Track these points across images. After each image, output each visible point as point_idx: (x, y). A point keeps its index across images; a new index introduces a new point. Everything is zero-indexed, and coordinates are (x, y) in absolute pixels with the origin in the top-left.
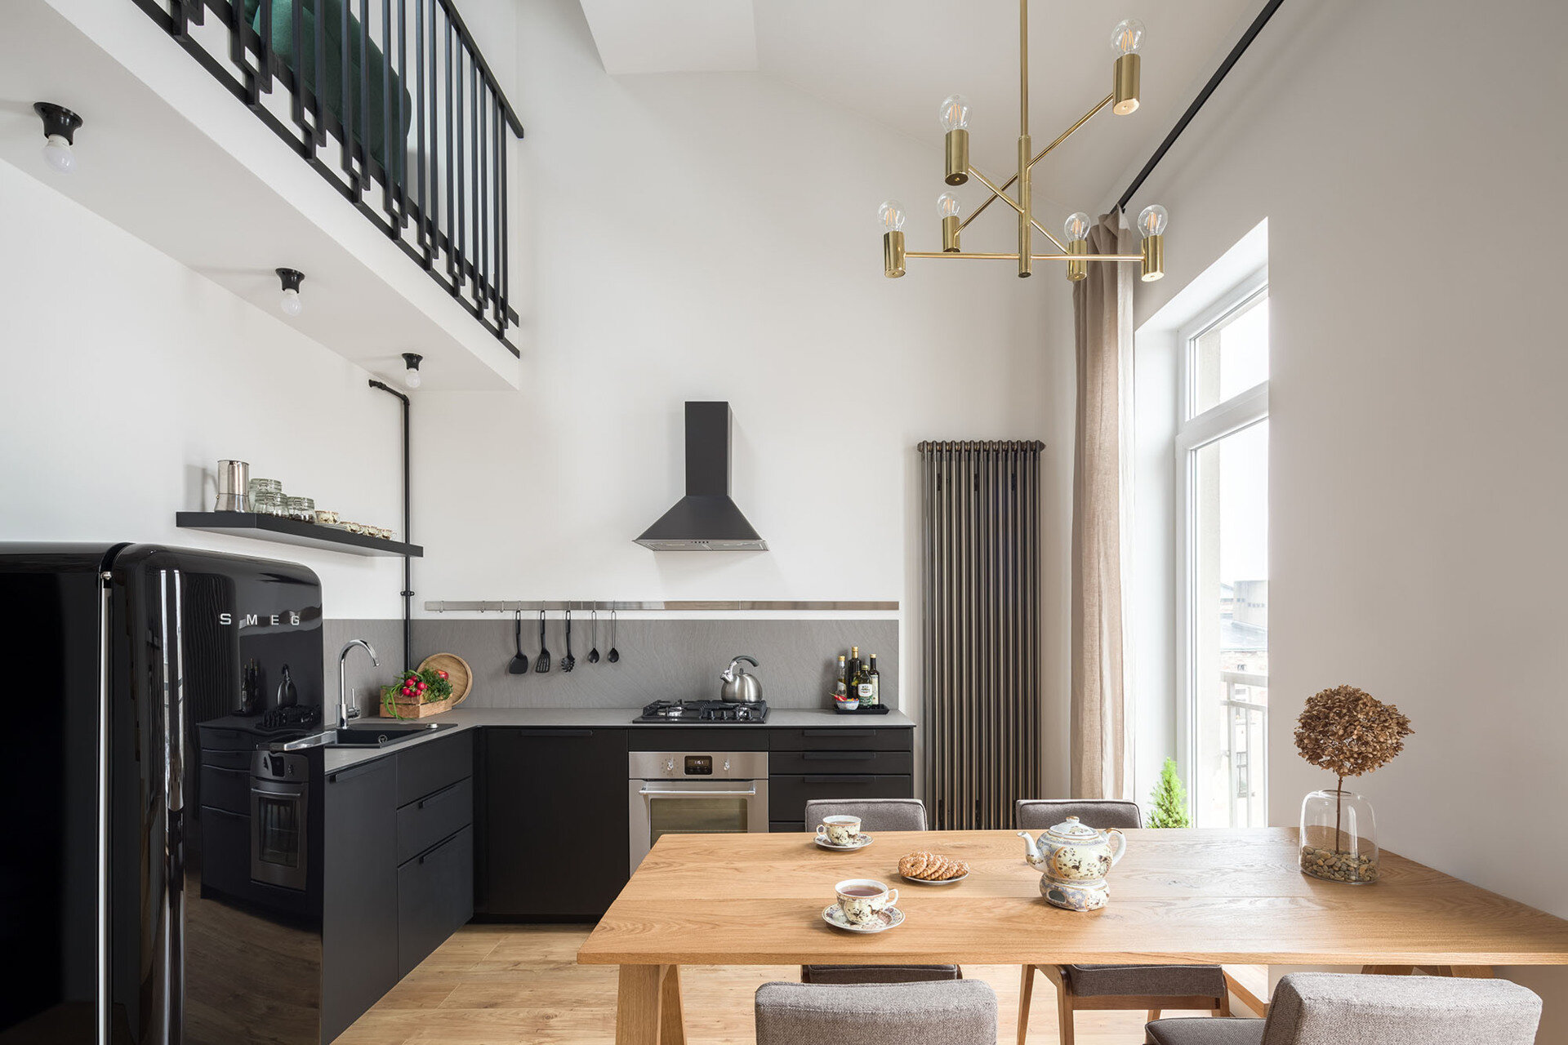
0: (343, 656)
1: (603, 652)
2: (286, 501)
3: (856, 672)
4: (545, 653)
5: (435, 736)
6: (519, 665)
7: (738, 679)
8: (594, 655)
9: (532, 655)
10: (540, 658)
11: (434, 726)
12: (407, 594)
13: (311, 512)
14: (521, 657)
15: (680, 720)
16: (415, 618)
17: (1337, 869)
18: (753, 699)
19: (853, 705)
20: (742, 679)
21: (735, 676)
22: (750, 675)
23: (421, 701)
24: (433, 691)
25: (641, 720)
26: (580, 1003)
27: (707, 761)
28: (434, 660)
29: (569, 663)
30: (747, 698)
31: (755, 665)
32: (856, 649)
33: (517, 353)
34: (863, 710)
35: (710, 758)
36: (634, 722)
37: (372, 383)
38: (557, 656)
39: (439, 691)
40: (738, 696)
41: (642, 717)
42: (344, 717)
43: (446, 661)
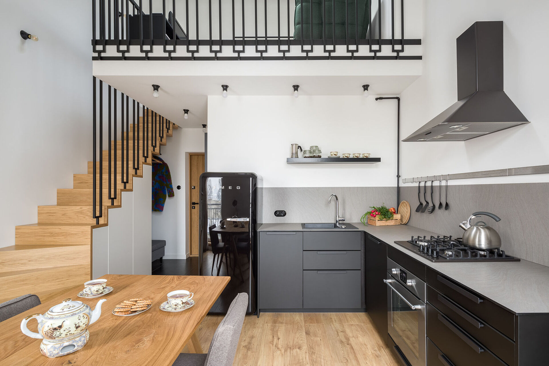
4: (427, 203)
12: (398, 176)
14: (421, 204)
16: (401, 186)
21: (472, 226)
22: (487, 227)
24: (382, 216)
28: (402, 203)
29: (433, 209)
31: (497, 221)
33: (420, 58)
35: (406, 274)
36: (395, 243)
37: (377, 99)
39: (385, 216)
42: (338, 220)
43: (405, 204)
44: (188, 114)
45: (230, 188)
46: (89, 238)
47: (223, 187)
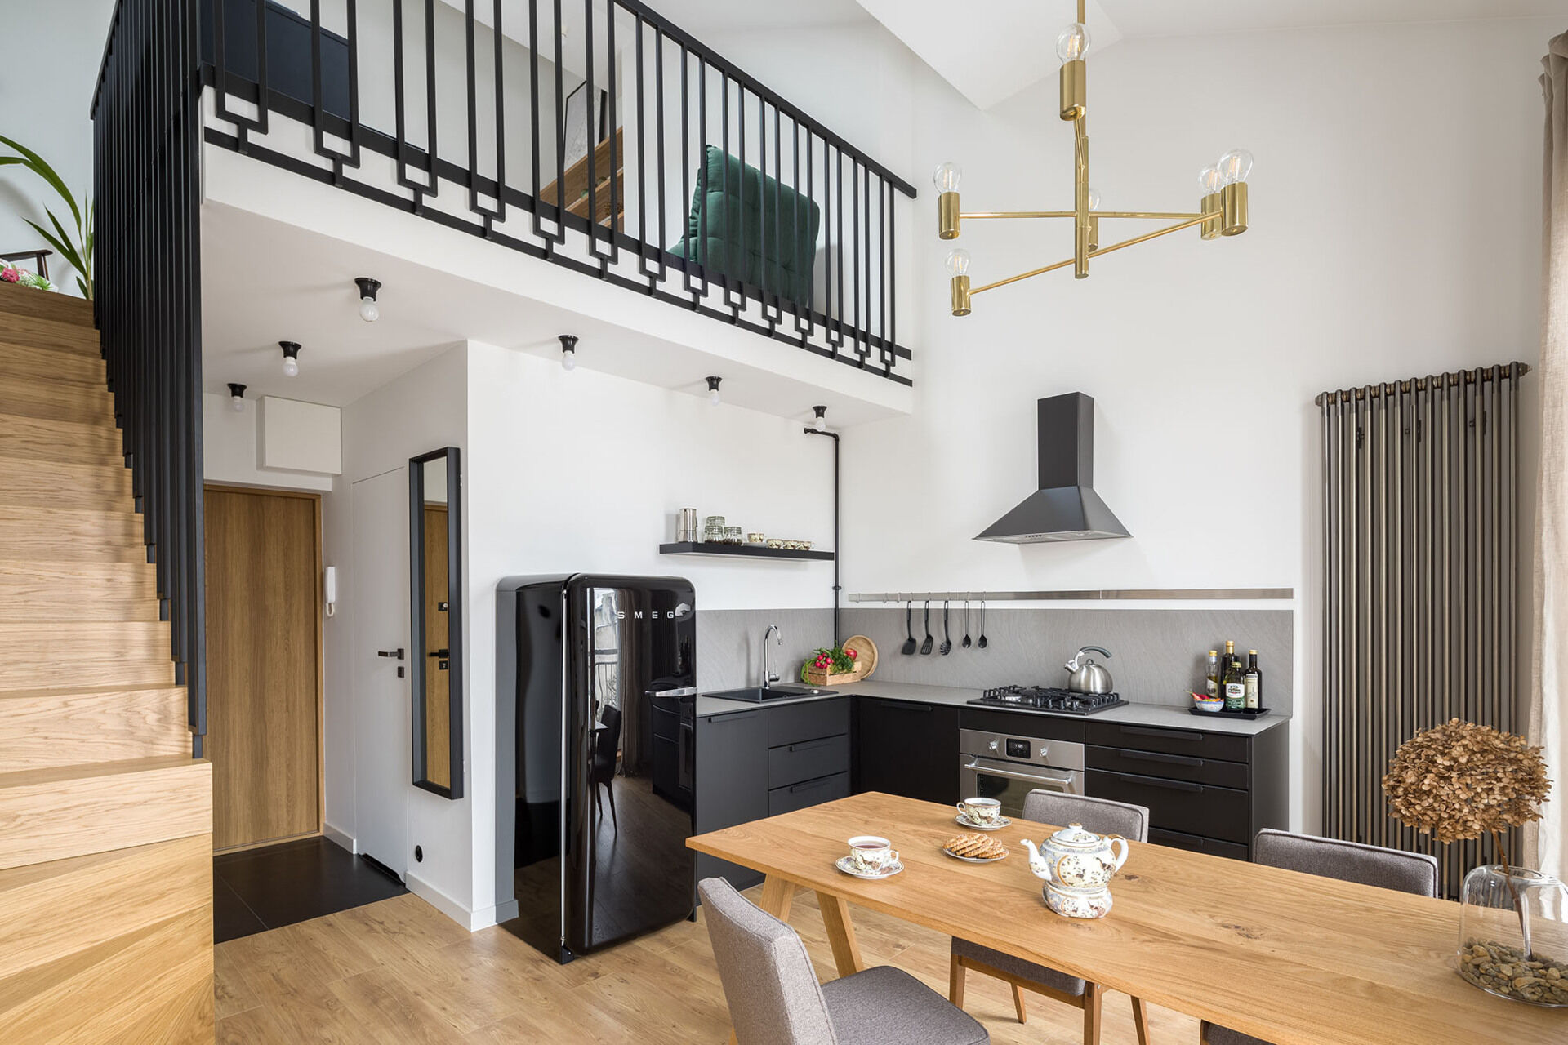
0: (766, 637)
1: (975, 639)
2: (728, 530)
3: (1231, 668)
4: (929, 638)
5: (816, 698)
6: (909, 648)
7: (1085, 669)
8: (967, 641)
9: (920, 640)
10: (926, 641)
11: (816, 692)
12: (837, 588)
13: (739, 537)
14: (912, 641)
15: (1018, 706)
16: (843, 607)
17: (1483, 972)
18: (1099, 689)
19: (1215, 706)
20: (1089, 670)
21: (1081, 666)
22: (1099, 666)
23: (828, 671)
24: (837, 665)
25: (982, 702)
26: (879, 927)
27: (1027, 746)
28: (853, 640)
29: (947, 647)
30: (1092, 690)
31: (1107, 657)
32: (1231, 643)
33: (909, 383)
34: (1227, 712)
35: (1028, 743)
36: (968, 703)
37: (806, 431)
38: (938, 641)
39: (843, 665)
40: (1083, 687)
41: (981, 699)
42: (767, 680)
43: (861, 642)
44: (296, 358)
45: (654, 615)
46: (207, 810)
47: (641, 613)
